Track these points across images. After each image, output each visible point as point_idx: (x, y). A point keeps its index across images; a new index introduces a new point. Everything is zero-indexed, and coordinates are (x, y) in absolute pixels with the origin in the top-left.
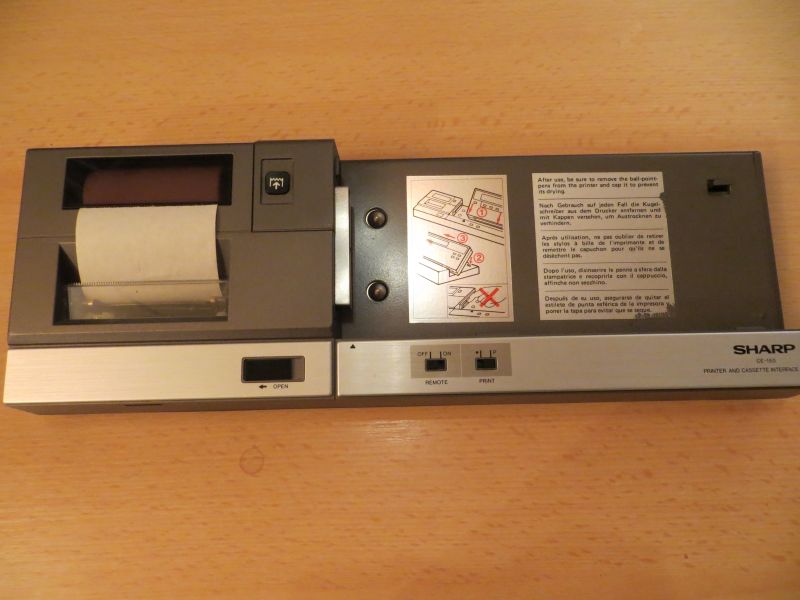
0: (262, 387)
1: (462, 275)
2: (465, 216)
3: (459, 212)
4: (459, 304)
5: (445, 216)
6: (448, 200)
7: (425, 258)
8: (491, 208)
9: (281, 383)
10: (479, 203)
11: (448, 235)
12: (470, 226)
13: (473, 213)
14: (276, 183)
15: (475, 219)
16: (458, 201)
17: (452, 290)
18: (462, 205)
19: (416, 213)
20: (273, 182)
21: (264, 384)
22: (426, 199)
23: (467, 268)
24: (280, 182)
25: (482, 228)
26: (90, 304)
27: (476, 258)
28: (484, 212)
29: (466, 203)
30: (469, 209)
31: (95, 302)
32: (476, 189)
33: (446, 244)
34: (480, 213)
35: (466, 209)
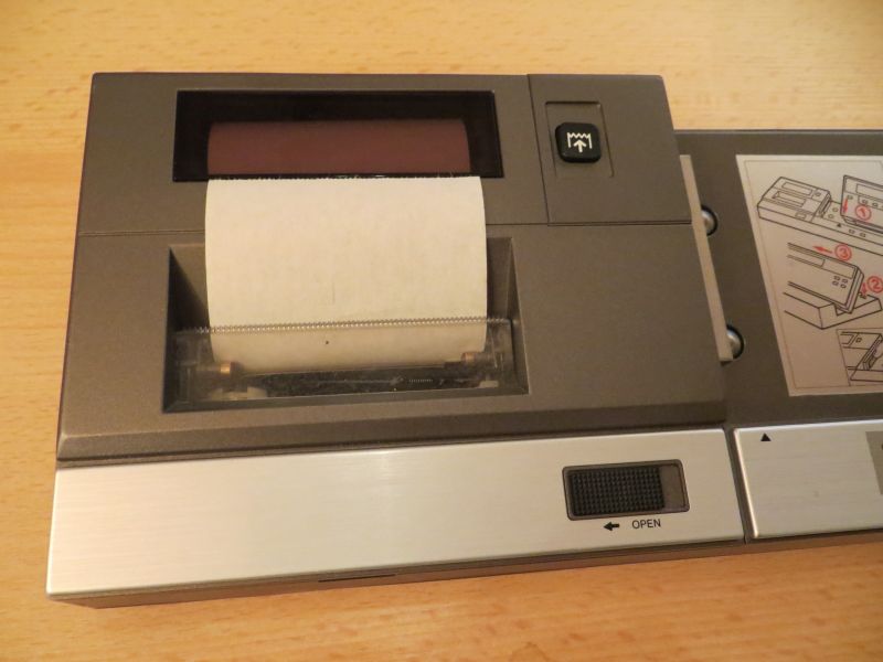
0: (610, 527)
1: (857, 313)
2: (838, 219)
3: (830, 211)
4: (863, 361)
5: (809, 218)
6: (807, 192)
7: (792, 284)
8: (875, 206)
9: (646, 518)
10: (855, 198)
11: (820, 249)
12: (851, 234)
13: (850, 213)
14: (580, 142)
15: (855, 222)
16: (824, 194)
17: (846, 339)
18: (830, 201)
19: (763, 213)
20: (574, 140)
21: (614, 521)
22: (773, 192)
23: (860, 301)
24: (585, 140)
25: (870, 236)
26: (226, 370)
27: (872, 285)
28: (867, 213)
29: (836, 197)
30: (843, 208)
31: (235, 366)
32: (846, 177)
33: (819, 262)
34: (860, 214)
35: (838, 206)
